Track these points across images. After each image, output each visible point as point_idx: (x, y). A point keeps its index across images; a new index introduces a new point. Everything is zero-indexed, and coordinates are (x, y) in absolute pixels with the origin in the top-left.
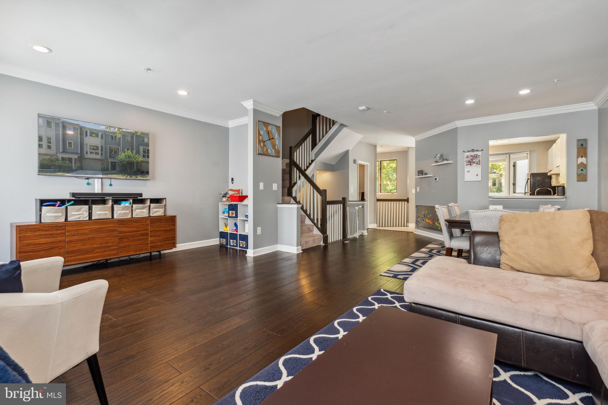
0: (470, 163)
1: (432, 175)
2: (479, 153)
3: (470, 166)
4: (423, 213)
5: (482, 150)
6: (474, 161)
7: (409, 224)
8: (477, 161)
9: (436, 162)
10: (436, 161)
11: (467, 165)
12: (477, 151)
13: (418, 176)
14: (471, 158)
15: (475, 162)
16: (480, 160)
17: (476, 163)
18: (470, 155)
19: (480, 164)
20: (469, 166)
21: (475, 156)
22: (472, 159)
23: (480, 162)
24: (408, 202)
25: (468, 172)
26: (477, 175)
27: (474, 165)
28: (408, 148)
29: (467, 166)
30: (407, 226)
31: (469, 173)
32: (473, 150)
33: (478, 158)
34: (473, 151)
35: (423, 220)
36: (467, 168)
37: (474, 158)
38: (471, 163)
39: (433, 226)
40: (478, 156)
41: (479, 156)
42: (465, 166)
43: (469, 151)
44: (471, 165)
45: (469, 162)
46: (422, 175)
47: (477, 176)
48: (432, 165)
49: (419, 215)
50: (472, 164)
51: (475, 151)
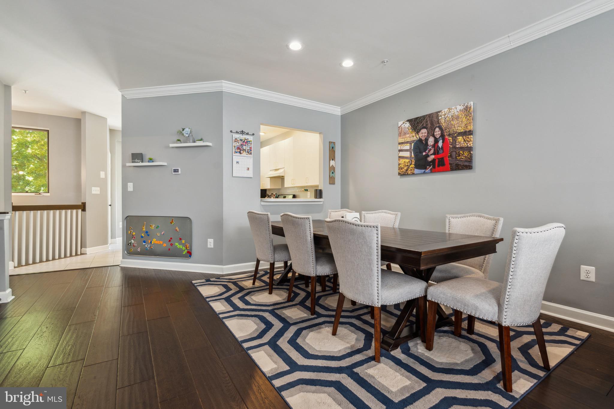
0: (239, 150)
1: (165, 164)
2: (250, 138)
3: (240, 155)
4: (144, 230)
5: (253, 134)
6: (244, 147)
7: (87, 249)
8: (249, 149)
9: (179, 142)
10: (179, 140)
11: (236, 152)
12: (247, 134)
13: (133, 162)
14: (241, 143)
15: (245, 150)
16: (251, 148)
17: (247, 151)
18: (240, 138)
19: (251, 153)
20: (238, 154)
21: (246, 141)
22: (242, 145)
23: (251, 150)
24: (84, 210)
25: (237, 162)
26: (248, 169)
27: (244, 154)
28: (84, 113)
29: (236, 154)
30: (81, 254)
31: (238, 165)
32: (242, 131)
33: (249, 145)
34: (242, 133)
35: (144, 242)
36: (237, 157)
37: (244, 143)
38: (241, 150)
39: (169, 249)
40: (249, 142)
41: (251, 142)
42: (234, 154)
43: (237, 132)
44: (240, 153)
45: (238, 148)
46: (142, 162)
47: (248, 171)
48: (171, 145)
49: (134, 233)
50: (242, 152)
51: (245, 133)
